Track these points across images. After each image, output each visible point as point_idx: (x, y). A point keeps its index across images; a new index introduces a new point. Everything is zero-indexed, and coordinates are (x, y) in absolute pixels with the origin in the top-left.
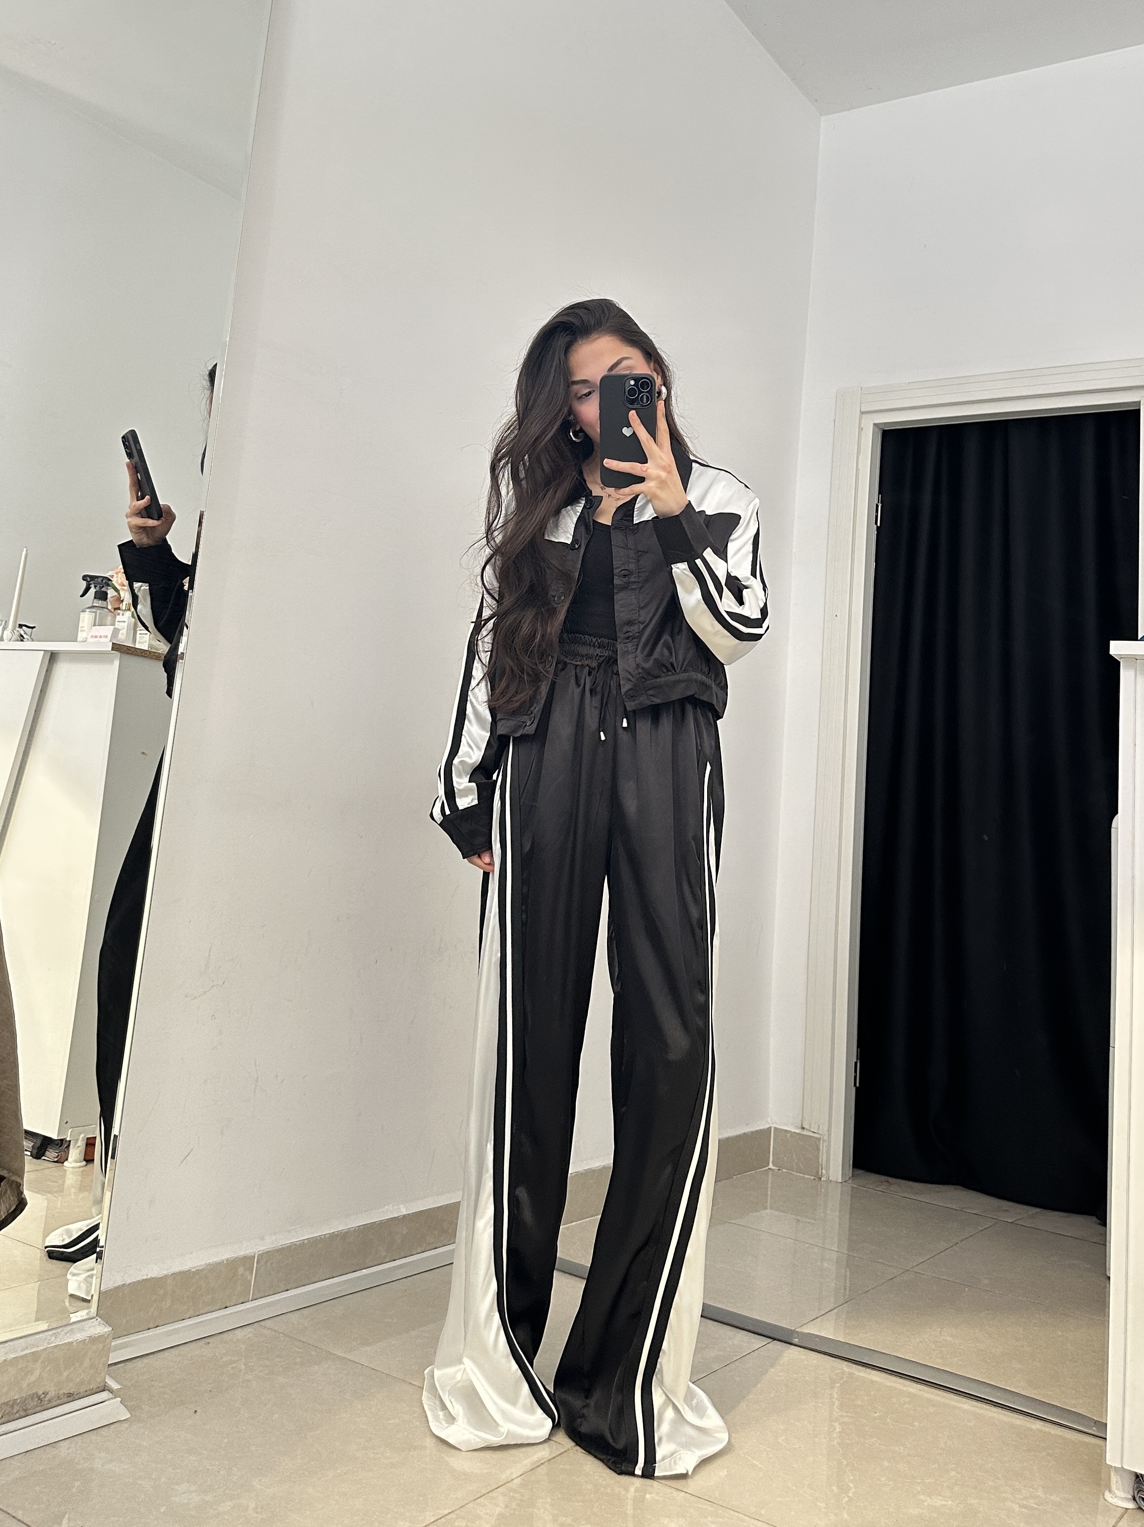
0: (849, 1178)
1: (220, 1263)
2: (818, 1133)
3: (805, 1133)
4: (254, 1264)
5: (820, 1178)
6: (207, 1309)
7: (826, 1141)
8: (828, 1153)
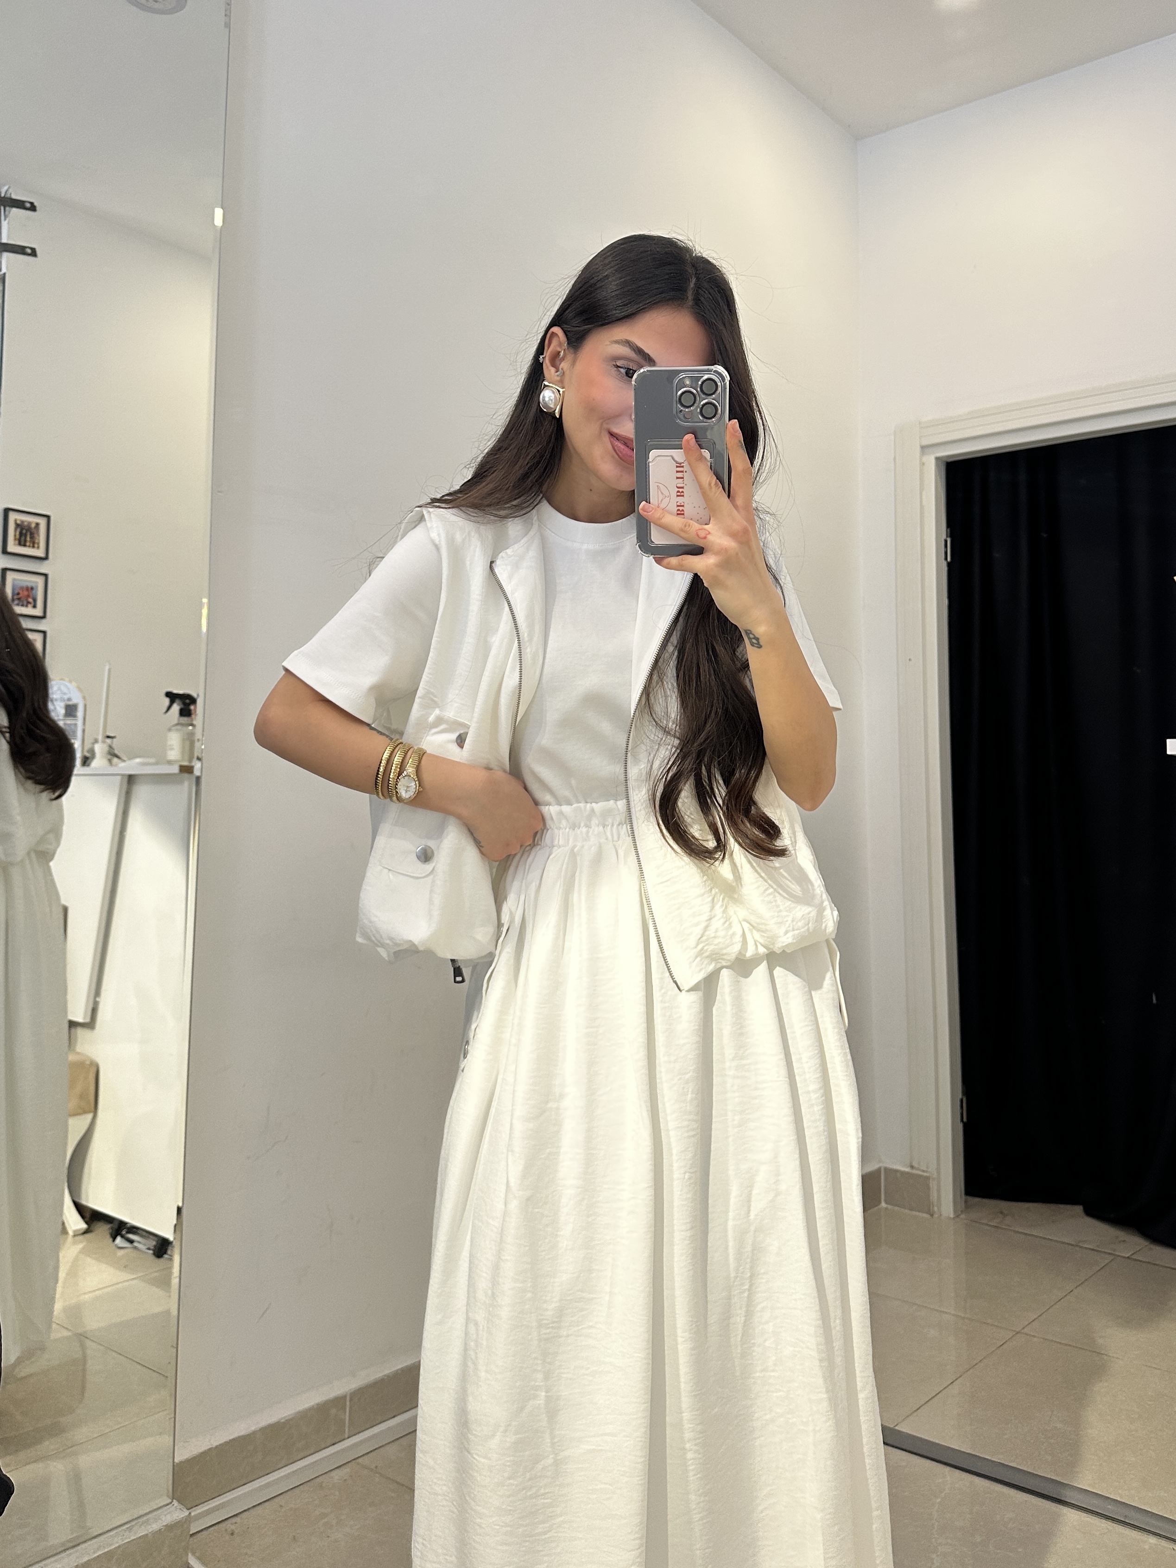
0: (962, 1211)
1: (311, 1409)
2: (926, 1172)
3: (915, 1172)
4: (346, 1403)
5: (932, 1215)
6: (302, 1455)
7: (934, 1179)
8: (939, 1191)
